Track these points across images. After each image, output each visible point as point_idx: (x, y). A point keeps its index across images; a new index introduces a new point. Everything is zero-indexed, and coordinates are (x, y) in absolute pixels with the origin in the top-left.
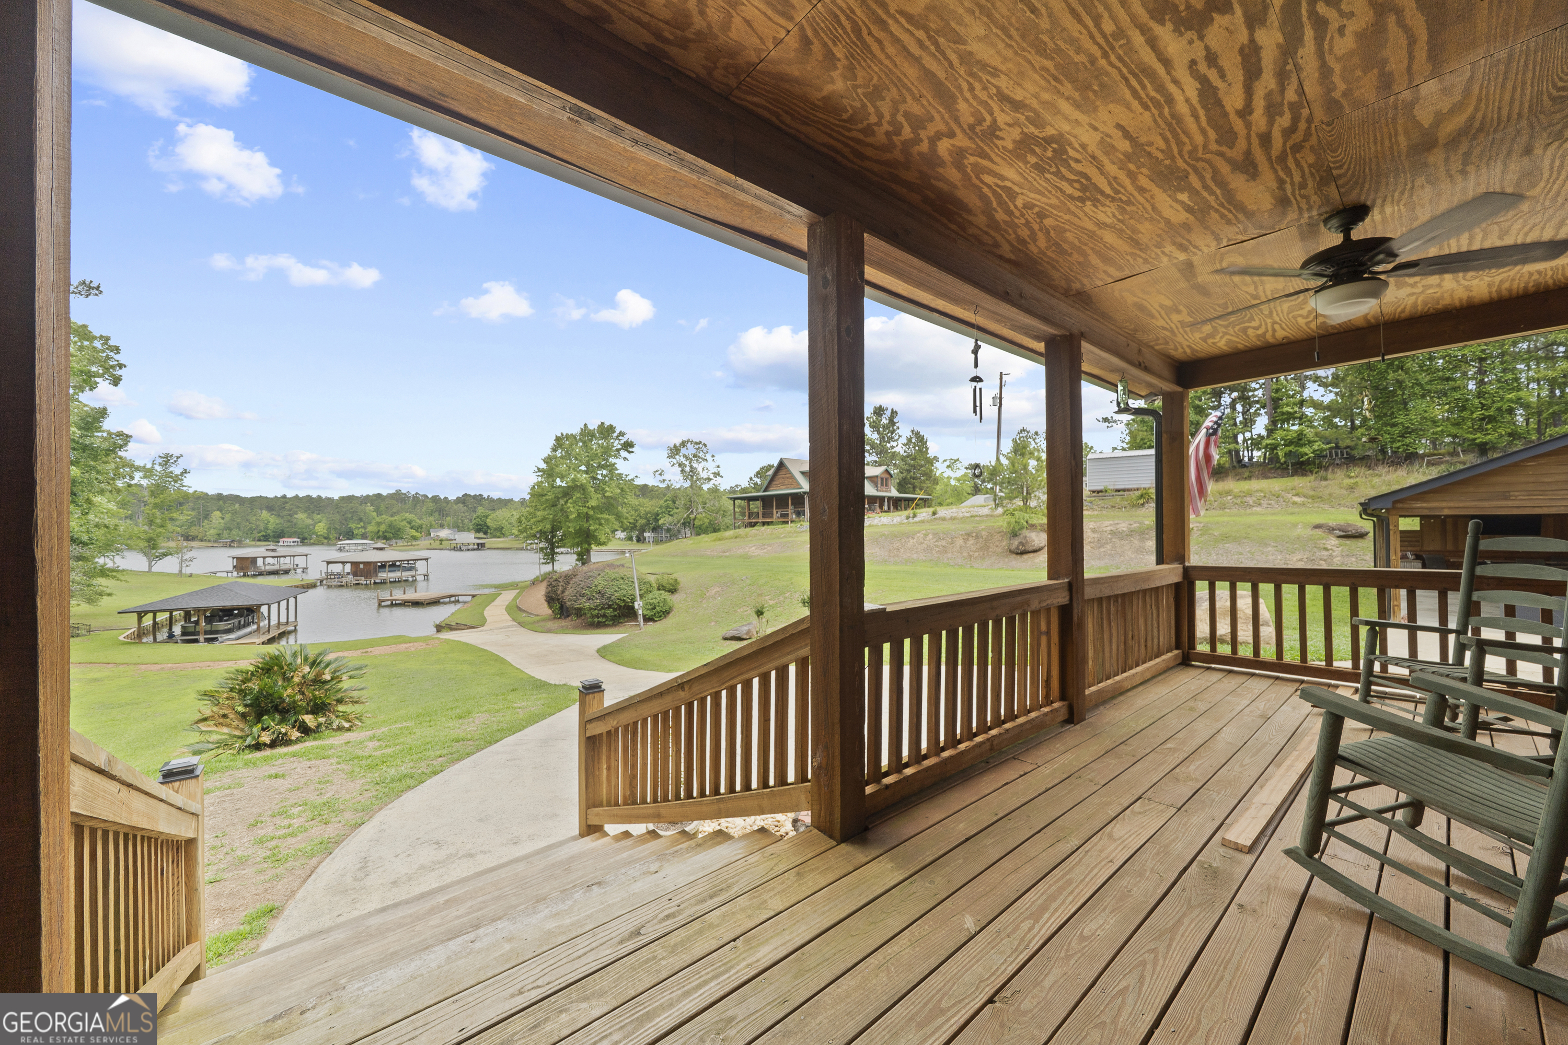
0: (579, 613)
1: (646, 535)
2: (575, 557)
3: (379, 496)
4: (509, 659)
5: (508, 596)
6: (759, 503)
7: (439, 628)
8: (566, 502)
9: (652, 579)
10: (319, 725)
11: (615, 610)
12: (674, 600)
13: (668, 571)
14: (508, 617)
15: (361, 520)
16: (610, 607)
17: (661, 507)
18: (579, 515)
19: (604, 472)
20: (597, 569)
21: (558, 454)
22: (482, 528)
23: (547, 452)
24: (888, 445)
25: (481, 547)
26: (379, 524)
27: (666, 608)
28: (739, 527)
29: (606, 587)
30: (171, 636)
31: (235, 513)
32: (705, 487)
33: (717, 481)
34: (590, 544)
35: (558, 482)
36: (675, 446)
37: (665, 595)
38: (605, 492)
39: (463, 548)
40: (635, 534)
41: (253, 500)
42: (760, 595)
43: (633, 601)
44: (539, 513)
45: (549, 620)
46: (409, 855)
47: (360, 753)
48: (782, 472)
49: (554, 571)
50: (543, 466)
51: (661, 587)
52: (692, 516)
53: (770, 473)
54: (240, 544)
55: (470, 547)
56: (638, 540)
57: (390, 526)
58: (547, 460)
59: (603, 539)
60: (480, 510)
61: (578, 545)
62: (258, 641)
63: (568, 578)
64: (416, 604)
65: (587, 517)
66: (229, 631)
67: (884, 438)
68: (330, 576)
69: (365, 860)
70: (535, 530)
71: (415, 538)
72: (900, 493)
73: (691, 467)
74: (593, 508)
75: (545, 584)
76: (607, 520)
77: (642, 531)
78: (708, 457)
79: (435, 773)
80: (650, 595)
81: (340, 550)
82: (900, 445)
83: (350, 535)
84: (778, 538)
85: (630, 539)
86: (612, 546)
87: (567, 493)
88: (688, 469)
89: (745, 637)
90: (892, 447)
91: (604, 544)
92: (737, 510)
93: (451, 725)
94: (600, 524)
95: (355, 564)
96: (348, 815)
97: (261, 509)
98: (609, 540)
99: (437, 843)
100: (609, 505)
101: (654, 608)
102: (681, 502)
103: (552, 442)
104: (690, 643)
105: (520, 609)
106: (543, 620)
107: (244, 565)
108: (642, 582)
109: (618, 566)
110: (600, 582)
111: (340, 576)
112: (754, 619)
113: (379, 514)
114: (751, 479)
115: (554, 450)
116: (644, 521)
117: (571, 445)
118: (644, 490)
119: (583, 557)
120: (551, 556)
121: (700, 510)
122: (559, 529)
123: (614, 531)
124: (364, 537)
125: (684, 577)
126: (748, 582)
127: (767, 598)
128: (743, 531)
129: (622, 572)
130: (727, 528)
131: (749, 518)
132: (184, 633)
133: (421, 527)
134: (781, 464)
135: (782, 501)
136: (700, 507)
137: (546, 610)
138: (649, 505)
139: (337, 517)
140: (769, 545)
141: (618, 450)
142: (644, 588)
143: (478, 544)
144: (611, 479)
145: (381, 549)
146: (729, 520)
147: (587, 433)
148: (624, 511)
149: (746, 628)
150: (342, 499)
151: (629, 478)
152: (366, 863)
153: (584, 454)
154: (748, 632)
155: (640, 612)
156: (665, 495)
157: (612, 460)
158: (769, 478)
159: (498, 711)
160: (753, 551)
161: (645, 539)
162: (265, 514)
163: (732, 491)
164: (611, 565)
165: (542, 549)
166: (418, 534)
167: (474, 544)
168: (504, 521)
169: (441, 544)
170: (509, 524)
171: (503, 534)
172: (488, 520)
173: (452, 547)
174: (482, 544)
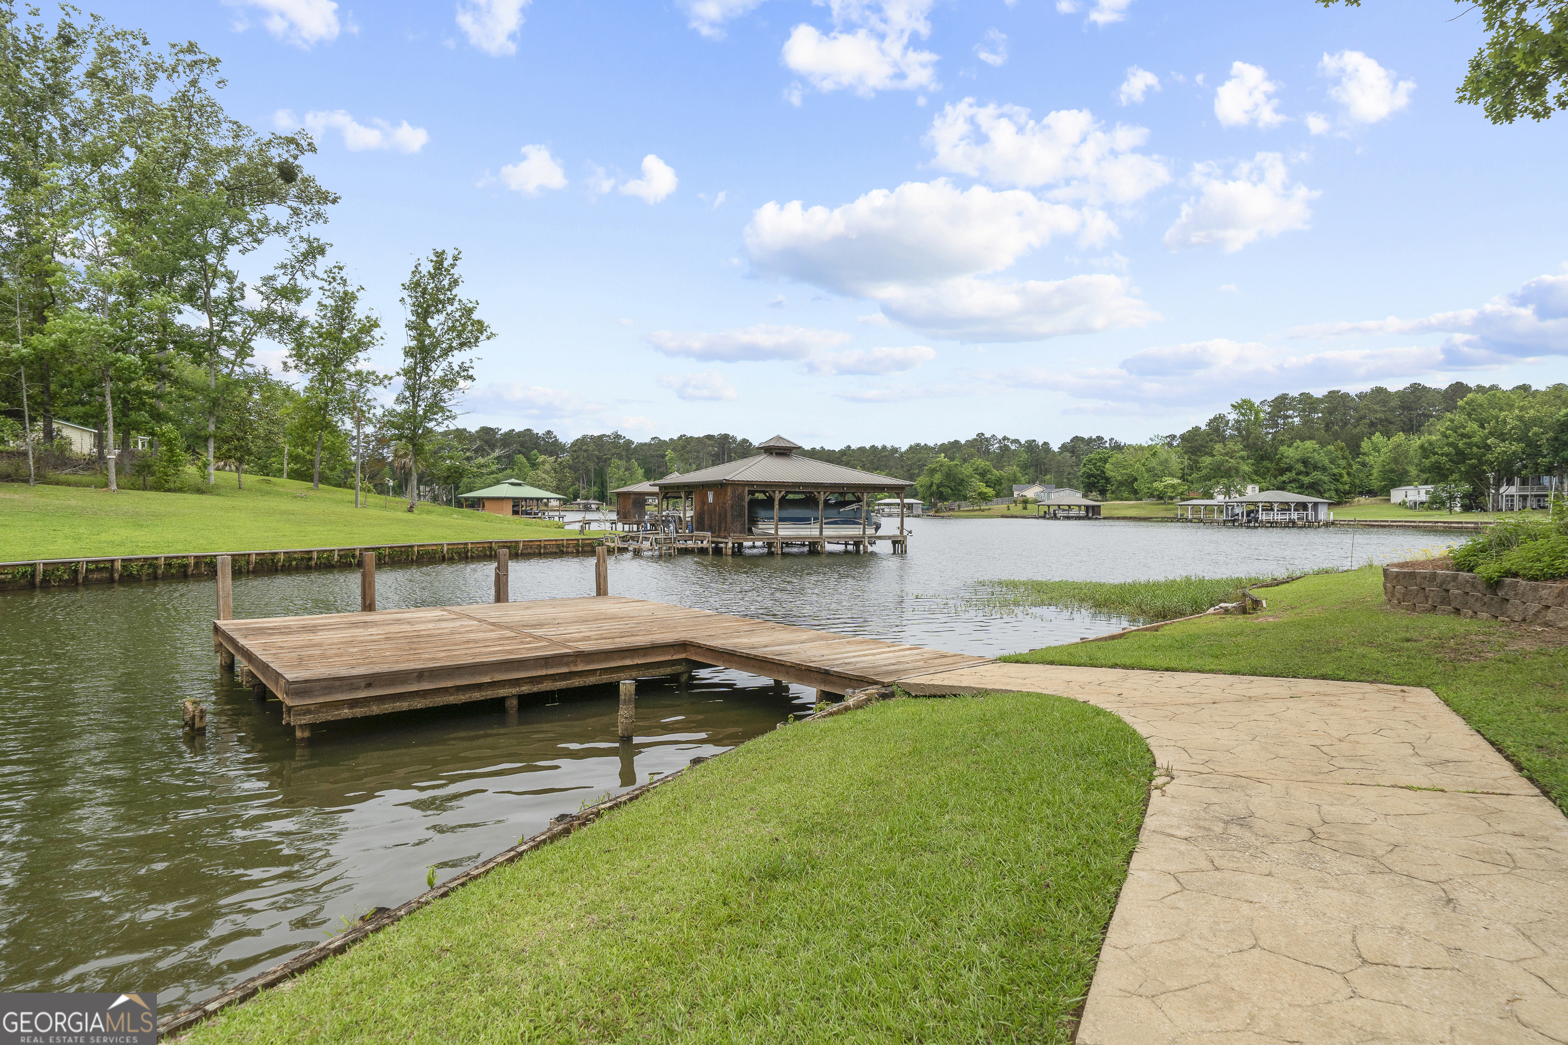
3: (955, 443)
22: (1097, 485)
25: (1092, 513)
55: (1072, 513)
71: (984, 497)
133: (999, 483)
143: (1087, 508)
166: (990, 491)
167: (1079, 506)
168: (1138, 465)
169: (1025, 508)
170: (1148, 471)
171: (1135, 492)
172: (1107, 466)
173: (1042, 514)
174: (1093, 507)
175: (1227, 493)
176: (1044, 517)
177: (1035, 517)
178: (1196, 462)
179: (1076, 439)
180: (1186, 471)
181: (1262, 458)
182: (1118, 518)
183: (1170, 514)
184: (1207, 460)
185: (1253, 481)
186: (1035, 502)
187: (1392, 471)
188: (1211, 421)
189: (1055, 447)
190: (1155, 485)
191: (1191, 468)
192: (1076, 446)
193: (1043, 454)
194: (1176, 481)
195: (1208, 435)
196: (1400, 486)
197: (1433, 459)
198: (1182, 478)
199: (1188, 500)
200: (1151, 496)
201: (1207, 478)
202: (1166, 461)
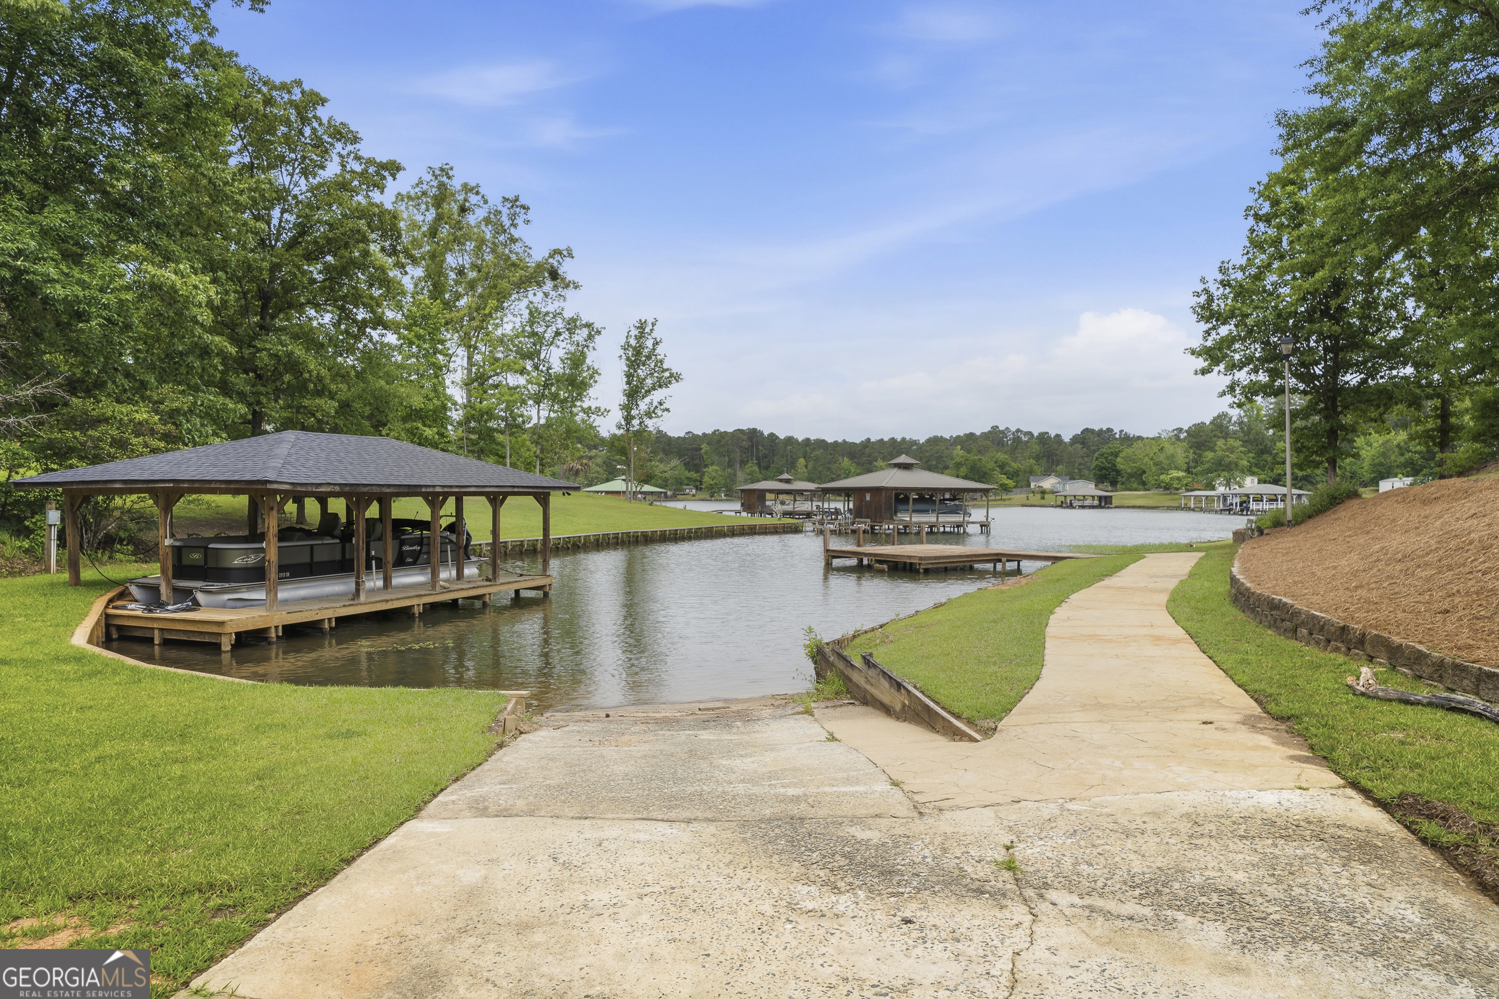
3: (971, 435)
22: (1108, 475)
25: (1104, 503)
39: (1076, 503)
55: (1087, 503)
57: (973, 468)
95: (859, 493)
97: (843, 456)
107: (752, 502)
111: (835, 514)
133: (1018, 475)
143: (1100, 498)
166: (1010, 483)
167: (1093, 497)
168: (1146, 459)
169: (1043, 498)
170: (1156, 464)
171: (1144, 483)
172: (1118, 460)
173: (1059, 503)
174: (1106, 497)
175: (1228, 484)
176: (1061, 506)
177: (1053, 506)
178: (1200, 456)
179: (1086, 431)
180: (1192, 464)
181: (1262, 452)
182: (1128, 507)
183: (1176, 504)
184: (1209, 455)
185: (1253, 474)
186: (1053, 492)
187: (1381, 464)
188: (1215, 419)
189: (1067, 439)
190: (1162, 477)
191: (1196, 461)
192: (1086, 438)
193: (1055, 446)
194: (1181, 474)
195: (1212, 431)
196: (1388, 477)
197: (1408, 455)
198: (1188, 471)
199: (1192, 490)
200: (1159, 487)
201: (1209, 471)
202: (1173, 456)
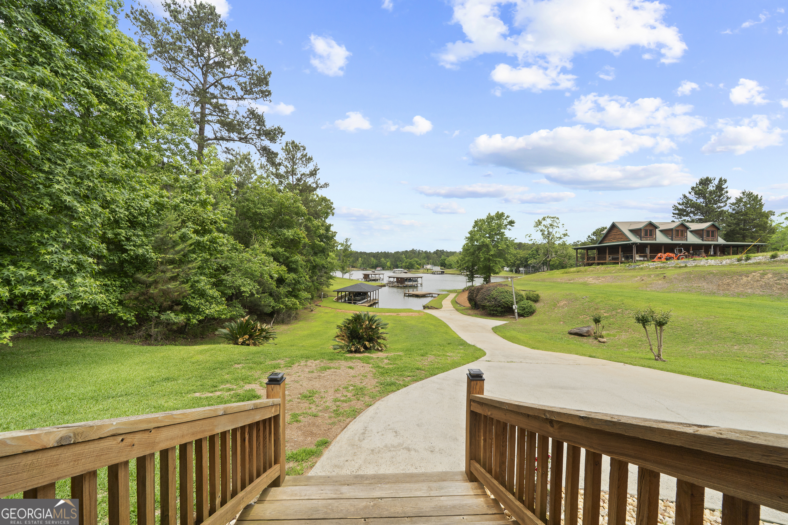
0: (484, 307)
1: (521, 269)
2: (483, 279)
3: (407, 251)
4: (450, 326)
5: (452, 296)
6: (595, 251)
7: (425, 307)
8: (479, 253)
9: (523, 293)
10: (371, 347)
11: (502, 308)
12: (537, 306)
13: (533, 290)
14: (451, 306)
15: (401, 261)
16: (499, 306)
17: (529, 254)
18: (485, 259)
19: (498, 237)
20: (493, 286)
21: (476, 229)
22: (443, 265)
23: (471, 229)
24: (715, 206)
25: (443, 273)
26: (406, 262)
27: (532, 310)
28: (580, 266)
29: (497, 296)
30: (345, 300)
31: (365, 258)
32: (557, 243)
33: (565, 239)
34: (490, 273)
35: (476, 243)
36: (539, 221)
37: (531, 303)
38: (498, 247)
39: (436, 273)
40: (514, 269)
41: (370, 254)
42: (596, 309)
43: (512, 304)
44: (466, 258)
45: (469, 309)
46: (383, 435)
47: (380, 365)
48: (614, 231)
49: (473, 286)
50: (469, 235)
51: (528, 298)
52: (548, 259)
53: (605, 232)
54: (366, 270)
55: (438, 273)
56: (516, 272)
57: (410, 263)
58: (471, 233)
59: (497, 270)
60: (443, 257)
61: (484, 273)
62: (367, 305)
63: (479, 289)
64: (417, 296)
65: (489, 260)
66: (359, 301)
67: (710, 201)
68: (390, 282)
69: (365, 429)
70: (465, 266)
71: (418, 269)
72: (727, 241)
73: (548, 231)
74: (492, 255)
75: (467, 292)
76: (499, 261)
77: (518, 267)
78: (560, 225)
79: (405, 386)
80: (522, 302)
81: (394, 272)
82: (728, 205)
83: (397, 267)
84: (610, 273)
85: (511, 271)
86: (501, 274)
87: (479, 248)
88: (546, 233)
89: (585, 334)
90: (720, 207)
91: (497, 273)
92: (578, 255)
93: (417, 359)
94: (496, 263)
95: (397, 278)
96: (367, 398)
98: (500, 271)
99: (396, 432)
100: (501, 254)
101: (524, 309)
102: (541, 252)
103: (473, 224)
104: (546, 332)
105: (457, 303)
106: (467, 309)
107: (366, 277)
108: (518, 295)
109: (504, 285)
110: (494, 293)
111: (393, 282)
112: (593, 325)
113: (407, 259)
114: (589, 237)
115: (474, 227)
116: (519, 262)
117: (482, 224)
118: (520, 246)
119: (487, 280)
120: (471, 278)
121: (554, 256)
122: (475, 265)
123: (503, 267)
124: (401, 268)
125: (543, 293)
126: (587, 300)
127: (602, 311)
128: (582, 268)
129: (507, 288)
130: (571, 266)
131: (588, 260)
132: (348, 300)
133: (420, 264)
134: (614, 226)
135: (614, 249)
136: (553, 254)
137: (468, 305)
138: (522, 253)
139: (393, 260)
140: (603, 277)
141: (506, 225)
142: (519, 298)
144: (502, 240)
145: (406, 273)
146: (572, 262)
147: (490, 219)
148: (508, 256)
149: (586, 329)
150: (395, 253)
151: (512, 239)
152: (366, 430)
153: (488, 229)
154: (588, 332)
155: (516, 311)
156: (531, 248)
157: (502, 231)
158: (603, 236)
159: (439, 356)
160: (591, 280)
161: (520, 271)
162: (372, 259)
163: (575, 244)
164: (500, 285)
165: (467, 275)
167: (440, 271)
171: (452, 267)
173: (432, 273)
179: (437, 250)
186: (430, 270)
189: (432, 253)
192: (437, 253)
193: (429, 255)
